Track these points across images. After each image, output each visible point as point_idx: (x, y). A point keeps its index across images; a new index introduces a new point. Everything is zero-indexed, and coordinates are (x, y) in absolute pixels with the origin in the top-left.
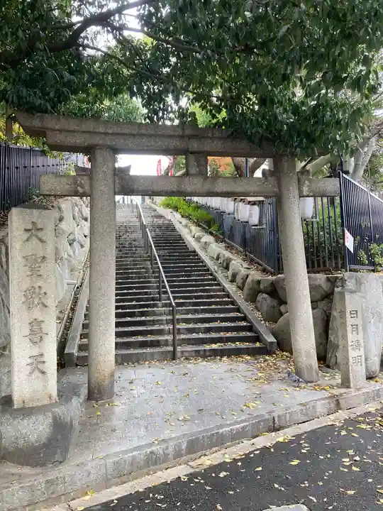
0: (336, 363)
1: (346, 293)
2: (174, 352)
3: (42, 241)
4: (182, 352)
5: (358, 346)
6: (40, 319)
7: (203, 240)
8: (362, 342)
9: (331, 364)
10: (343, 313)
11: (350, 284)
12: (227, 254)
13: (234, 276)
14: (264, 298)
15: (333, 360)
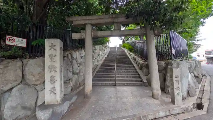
0: (169, 92)
1: (173, 68)
2: (115, 83)
3: (55, 50)
4: (118, 83)
5: (178, 89)
6: (54, 75)
7: (130, 54)
8: (180, 88)
9: (166, 92)
10: (172, 76)
11: (175, 65)
12: (136, 57)
13: (137, 62)
14: (144, 69)
15: (167, 91)
